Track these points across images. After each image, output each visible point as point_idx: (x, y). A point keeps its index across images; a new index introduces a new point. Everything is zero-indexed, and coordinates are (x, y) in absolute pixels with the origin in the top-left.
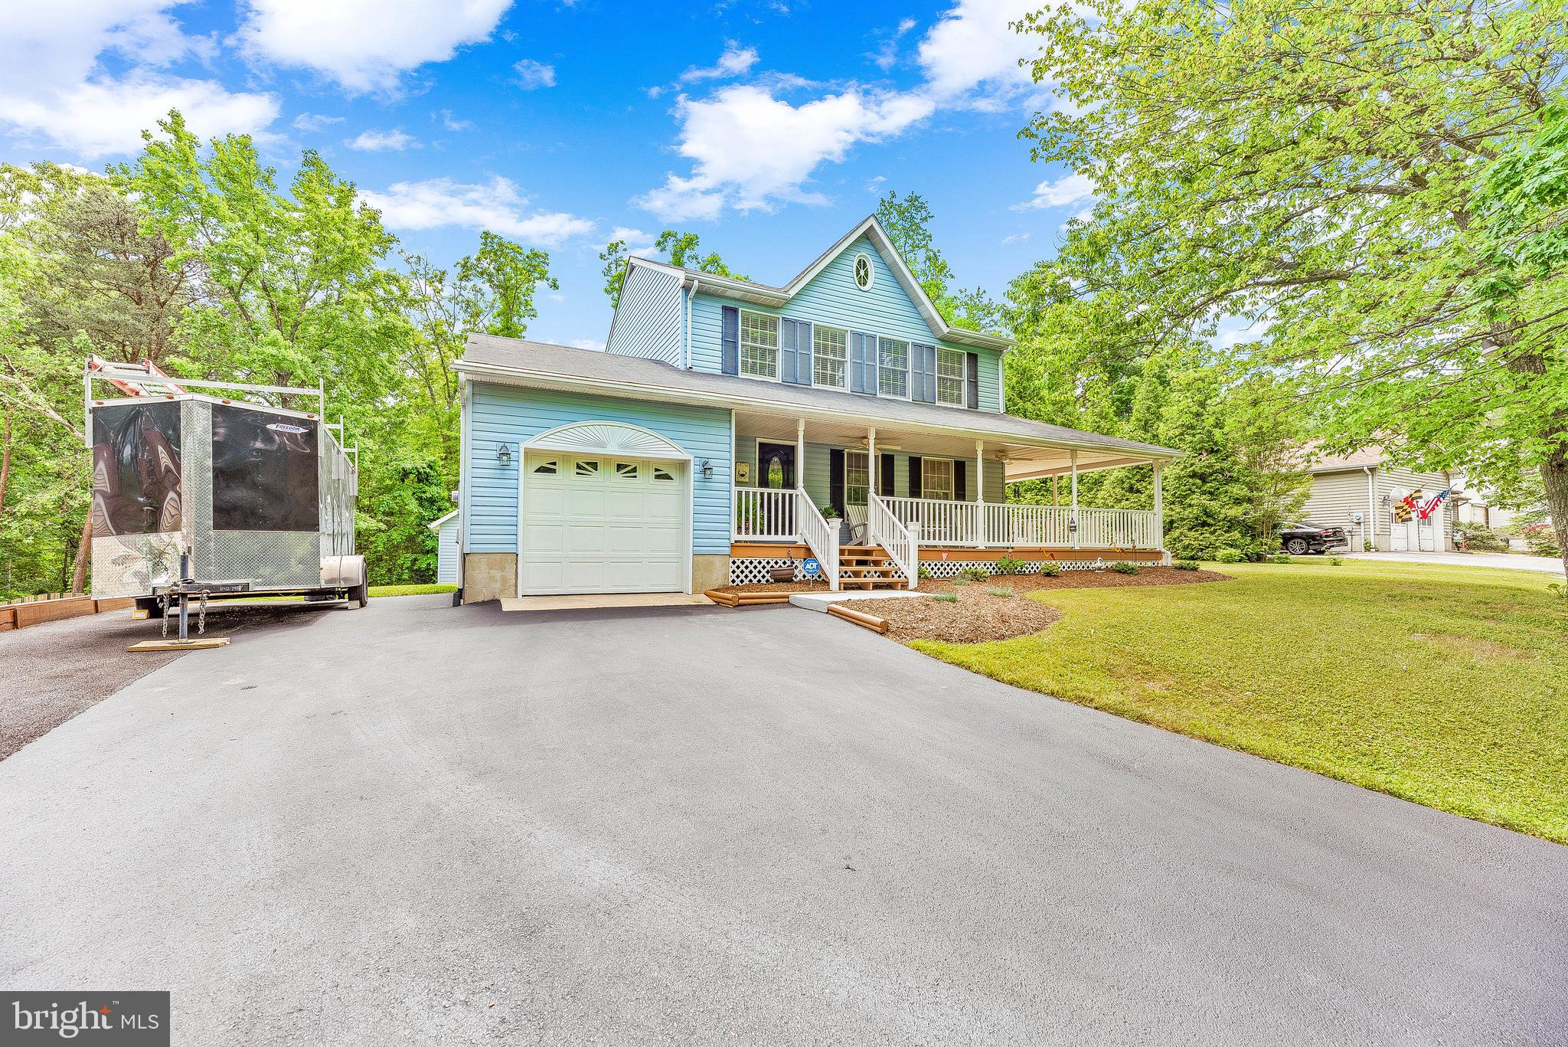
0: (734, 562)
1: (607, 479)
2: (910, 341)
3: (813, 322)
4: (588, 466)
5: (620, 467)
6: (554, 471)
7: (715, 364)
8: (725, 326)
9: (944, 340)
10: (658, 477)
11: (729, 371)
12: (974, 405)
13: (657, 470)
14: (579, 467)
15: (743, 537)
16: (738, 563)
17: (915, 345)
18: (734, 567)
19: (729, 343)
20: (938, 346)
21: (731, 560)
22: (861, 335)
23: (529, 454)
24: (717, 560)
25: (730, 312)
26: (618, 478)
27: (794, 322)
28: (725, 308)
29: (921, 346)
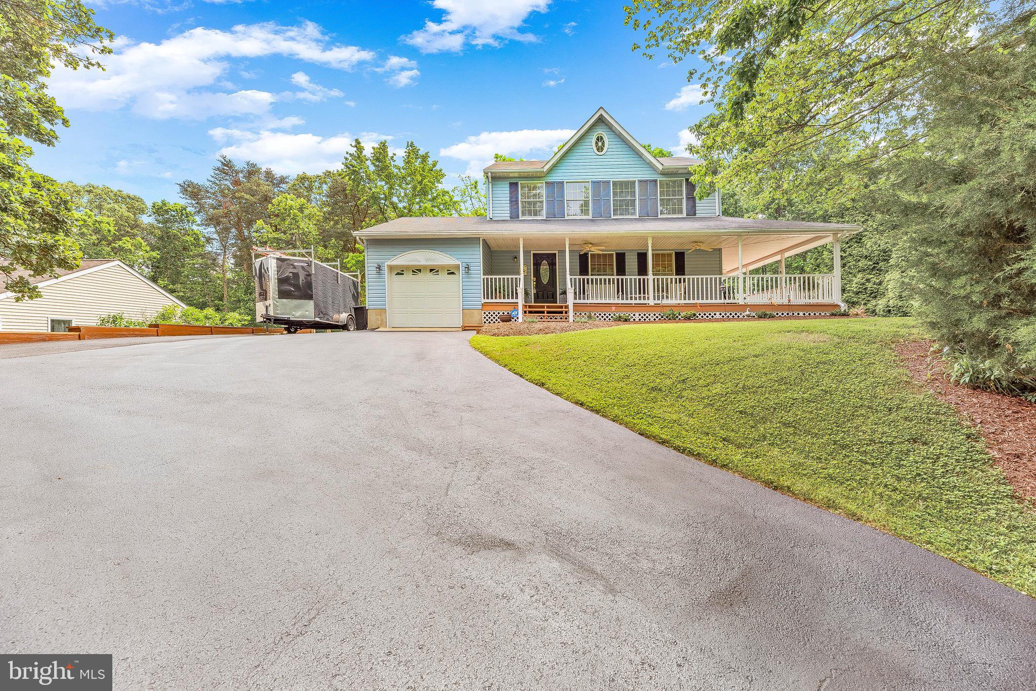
0: (485, 313)
1: (426, 276)
2: (636, 179)
3: (565, 181)
4: (417, 270)
5: (431, 270)
6: (403, 274)
7: (506, 215)
8: (511, 193)
9: (664, 173)
10: (448, 274)
11: (514, 217)
12: (692, 213)
13: (448, 270)
14: (413, 271)
15: (486, 301)
16: (487, 313)
17: (640, 181)
18: (485, 315)
19: (514, 201)
20: (659, 178)
21: (483, 312)
22: (599, 182)
23: (391, 268)
24: (475, 312)
25: (514, 186)
26: (430, 275)
27: (553, 183)
28: (511, 184)
29: (646, 181)
